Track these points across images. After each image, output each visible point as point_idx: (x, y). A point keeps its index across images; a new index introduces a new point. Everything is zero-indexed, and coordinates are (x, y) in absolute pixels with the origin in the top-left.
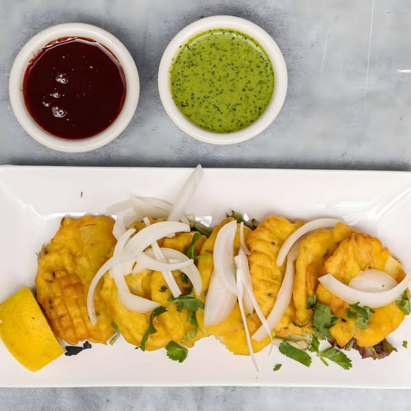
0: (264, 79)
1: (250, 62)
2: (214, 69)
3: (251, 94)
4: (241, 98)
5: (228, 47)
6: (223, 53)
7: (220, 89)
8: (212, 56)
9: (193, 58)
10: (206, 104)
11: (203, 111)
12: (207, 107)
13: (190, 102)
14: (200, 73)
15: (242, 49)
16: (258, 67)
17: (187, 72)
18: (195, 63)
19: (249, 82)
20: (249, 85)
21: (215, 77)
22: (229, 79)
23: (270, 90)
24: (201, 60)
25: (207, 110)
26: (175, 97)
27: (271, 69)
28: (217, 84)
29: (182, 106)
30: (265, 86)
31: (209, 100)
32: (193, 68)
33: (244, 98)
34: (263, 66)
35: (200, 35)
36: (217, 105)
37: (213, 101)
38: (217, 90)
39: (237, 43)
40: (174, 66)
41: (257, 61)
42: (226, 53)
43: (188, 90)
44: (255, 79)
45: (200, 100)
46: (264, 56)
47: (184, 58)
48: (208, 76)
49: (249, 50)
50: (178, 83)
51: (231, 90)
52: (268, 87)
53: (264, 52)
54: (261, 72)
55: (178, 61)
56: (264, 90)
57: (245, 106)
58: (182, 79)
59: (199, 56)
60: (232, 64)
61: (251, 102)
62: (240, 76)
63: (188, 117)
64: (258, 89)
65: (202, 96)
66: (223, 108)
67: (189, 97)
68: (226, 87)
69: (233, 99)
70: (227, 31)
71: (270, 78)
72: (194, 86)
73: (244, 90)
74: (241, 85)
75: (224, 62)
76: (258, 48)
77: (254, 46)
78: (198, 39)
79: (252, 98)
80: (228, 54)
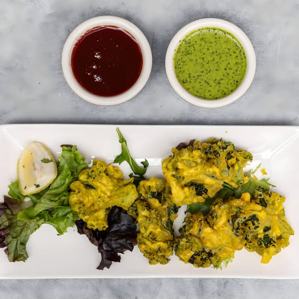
0: (239, 61)
1: (229, 49)
2: (203, 56)
3: (230, 72)
4: (224, 75)
5: (213, 40)
6: (209, 45)
7: (209, 69)
8: (202, 47)
9: (188, 49)
10: (199, 80)
11: (197, 85)
12: (200, 82)
13: (188, 79)
14: (194, 59)
15: (222, 41)
16: (235, 52)
17: (185, 58)
18: (190, 52)
19: (229, 63)
20: (229, 66)
21: (205, 61)
22: (214, 62)
23: (243, 68)
24: (194, 50)
25: (200, 84)
26: (178, 77)
27: (244, 54)
28: (206, 66)
29: (183, 83)
30: (240, 66)
31: (201, 77)
32: (188, 56)
33: (225, 75)
34: (238, 52)
35: (193, 33)
36: (208, 81)
37: (205, 78)
38: (206, 70)
39: (217, 37)
40: (176, 55)
41: (234, 49)
42: (211, 45)
43: (186, 71)
44: (233, 61)
45: (195, 78)
46: (238, 45)
47: (183, 49)
48: (200, 61)
49: (227, 41)
50: (179, 67)
51: (216, 70)
52: (242, 67)
53: (239, 42)
54: (237, 56)
55: (179, 51)
56: (239, 69)
57: (226, 81)
58: (182, 64)
59: (192, 48)
60: (216, 52)
61: (230, 77)
62: (222, 59)
63: (188, 90)
64: (235, 68)
65: (196, 75)
66: (211, 83)
67: (188, 76)
68: (213, 68)
69: (218, 76)
70: (211, 29)
71: (244, 60)
72: (190, 68)
73: (226, 69)
74: (223, 66)
75: (211, 51)
76: (234, 40)
77: (231, 38)
78: (192, 35)
79: (231, 74)
80: (213, 45)
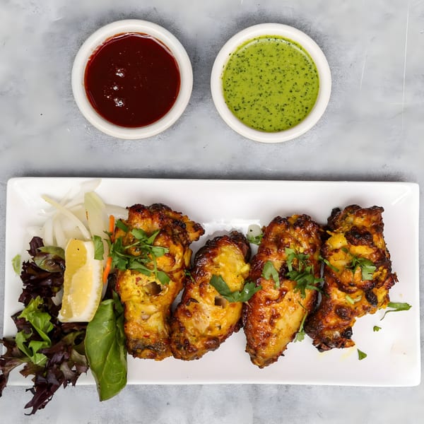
0: (310, 81)
1: (295, 65)
2: (261, 74)
3: (298, 95)
4: (289, 99)
5: (274, 53)
6: (269, 59)
7: (269, 92)
8: (259, 62)
9: (242, 64)
10: (256, 106)
11: (254, 113)
12: (257, 109)
13: (241, 105)
14: (249, 77)
15: (286, 53)
16: (303, 69)
17: (237, 78)
18: (243, 69)
19: (296, 84)
20: (295, 87)
21: (263, 81)
22: (277, 82)
23: (315, 91)
24: (249, 65)
25: (258, 111)
26: (227, 102)
27: (316, 71)
28: (266, 87)
29: (235, 110)
30: (310, 87)
31: (258, 102)
32: (241, 74)
33: (291, 99)
34: (307, 68)
35: (247, 43)
36: (267, 107)
37: (263, 104)
38: (266, 92)
39: (280, 48)
40: (225, 73)
41: (302, 64)
42: (272, 59)
43: (238, 95)
44: (301, 81)
45: (251, 104)
46: (308, 59)
47: (233, 65)
48: (256, 80)
49: (293, 54)
50: (228, 88)
51: (280, 92)
52: (313, 88)
53: (309, 56)
54: (306, 74)
55: (228, 68)
56: (308, 93)
57: (292, 107)
58: (232, 84)
59: (246, 63)
60: (279, 68)
61: (298, 103)
62: (287, 79)
63: (241, 120)
64: (304, 90)
65: (252, 99)
66: (272, 109)
67: (240, 101)
68: (275, 89)
69: (281, 100)
70: (272, 37)
71: (315, 79)
72: (244, 90)
73: (291, 91)
74: (289, 86)
75: (271, 67)
76: (301, 52)
77: (299, 50)
78: (246, 46)
79: (299, 98)
80: (274, 59)
